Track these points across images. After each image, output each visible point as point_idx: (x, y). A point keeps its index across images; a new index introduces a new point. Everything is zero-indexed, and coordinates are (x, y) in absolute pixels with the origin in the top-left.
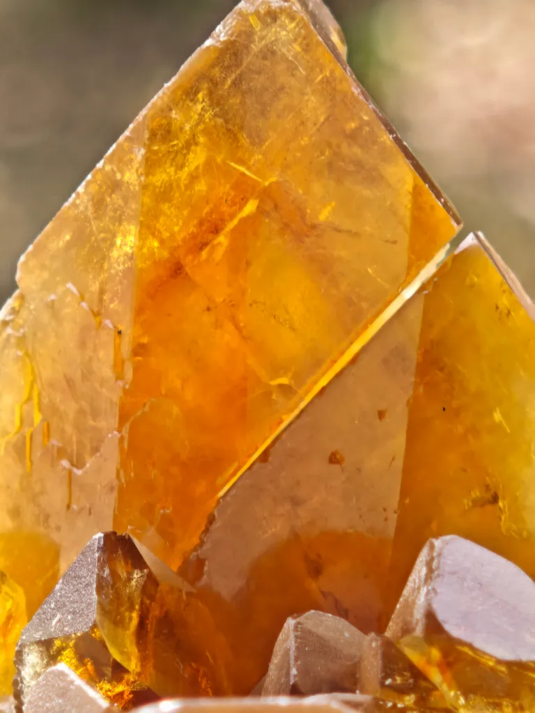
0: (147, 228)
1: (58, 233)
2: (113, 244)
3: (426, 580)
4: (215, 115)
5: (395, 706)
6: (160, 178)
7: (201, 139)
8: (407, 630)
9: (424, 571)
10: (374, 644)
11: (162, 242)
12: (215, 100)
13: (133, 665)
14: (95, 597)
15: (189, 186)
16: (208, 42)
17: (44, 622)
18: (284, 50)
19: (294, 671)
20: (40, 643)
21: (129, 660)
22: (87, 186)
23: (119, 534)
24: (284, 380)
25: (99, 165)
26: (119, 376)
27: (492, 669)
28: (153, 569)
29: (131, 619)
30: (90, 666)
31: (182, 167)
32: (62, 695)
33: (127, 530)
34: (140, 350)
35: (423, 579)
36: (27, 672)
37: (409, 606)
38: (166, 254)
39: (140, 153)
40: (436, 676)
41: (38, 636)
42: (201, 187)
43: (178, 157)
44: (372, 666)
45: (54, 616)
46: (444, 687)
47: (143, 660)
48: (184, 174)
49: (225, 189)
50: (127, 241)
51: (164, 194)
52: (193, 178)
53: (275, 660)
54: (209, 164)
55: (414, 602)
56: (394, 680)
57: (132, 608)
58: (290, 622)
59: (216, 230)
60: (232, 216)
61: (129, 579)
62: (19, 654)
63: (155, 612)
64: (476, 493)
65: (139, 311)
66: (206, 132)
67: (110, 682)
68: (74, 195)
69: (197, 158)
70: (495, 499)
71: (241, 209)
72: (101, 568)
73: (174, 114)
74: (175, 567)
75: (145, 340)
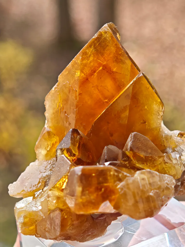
0: (82, 71)
1: (66, 72)
2: (75, 74)
3: (130, 141)
4: (95, 51)
5: (124, 163)
6: (84, 62)
7: (92, 55)
8: (127, 150)
9: (130, 139)
10: (121, 152)
11: (84, 74)
12: (95, 48)
13: (77, 154)
14: (70, 141)
15: (90, 64)
16: (94, 37)
17: (61, 145)
18: (108, 39)
19: (106, 157)
20: (60, 149)
21: (76, 152)
22: (71, 63)
23: (75, 129)
24: (106, 101)
25: (73, 59)
26: (76, 99)
27: (142, 157)
28: (81, 135)
29: (77, 145)
30: (69, 154)
31: (88, 60)
32: (63, 161)
33: (77, 128)
34: (80, 94)
35: (130, 140)
36: (58, 154)
37: (127, 145)
38: (85, 77)
39: (81, 58)
40: (132, 158)
41: (60, 148)
42: (92, 64)
43: (88, 58)
44: (120, 156)
45: (63, 144)
46: (133, 160)
47: (79, 153)
48: (89, 61)
49: (96, 65)
50: (78, 74)
51: (85, 65)
52: (90, 62)
53: (103, 154)
54: (93, 60)
55: (128, 145)
56: (124, 159)
57: (77, 143)
58: (106, 147)
59: (95, 72)
60: (97, 70)
61: (77, 137)
62: (57, 150)
63: (82, 143)
64: (142, 121)
65: (80, 87)
66: (93, 54)
67: (73, 157)
68: (68, 65)
69: (91, 59)
70: (145, 123)
71: (99, 68)
72: (72, 136)
73: (87, 50)
74: (86, 135)
75: (81, 92)
